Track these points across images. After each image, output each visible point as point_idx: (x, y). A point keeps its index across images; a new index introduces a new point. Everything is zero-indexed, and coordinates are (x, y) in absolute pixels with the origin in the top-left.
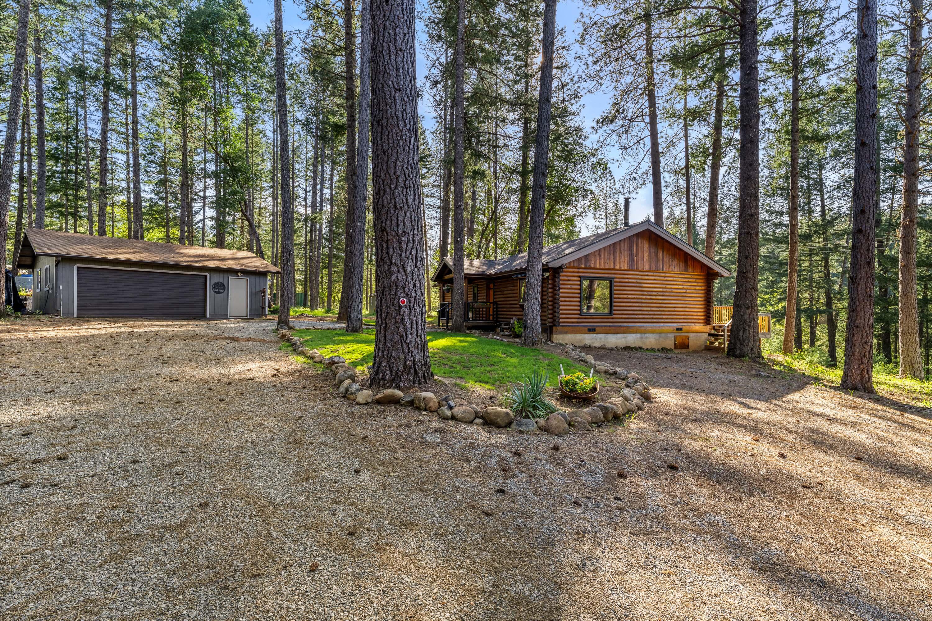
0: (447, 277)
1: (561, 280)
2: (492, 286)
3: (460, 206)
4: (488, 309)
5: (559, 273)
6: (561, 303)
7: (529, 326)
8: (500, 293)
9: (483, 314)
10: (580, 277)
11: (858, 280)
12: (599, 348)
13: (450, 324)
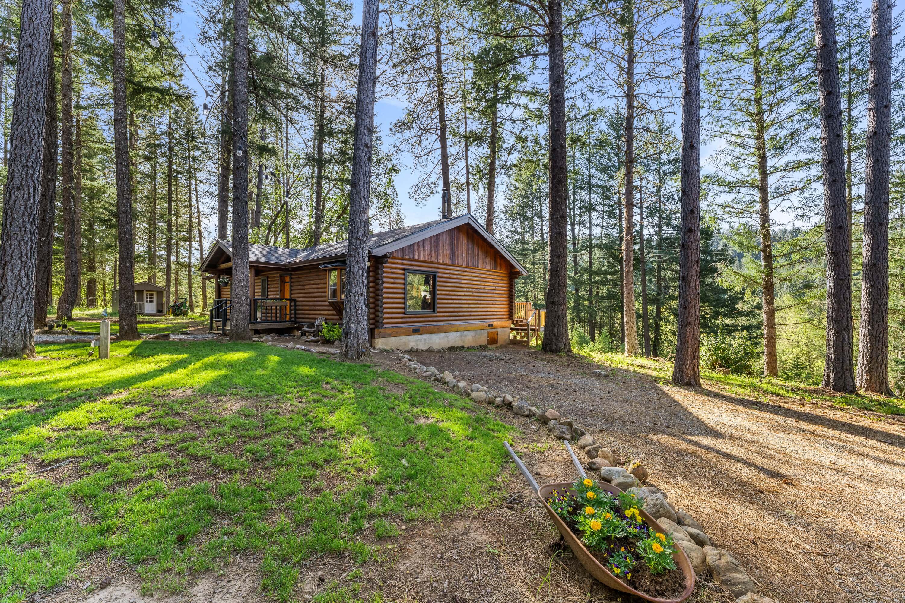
0: (223, 266)
1: (384, 272)
2: (288, 279)
3: (242, 167)
4: (284, 307)
5: (382, 263)
6: (385, 300)
7: (353, 331)
8: (299, 287)
9: (276, 313)
10: (404, 269)
11: (689, 278)
12: (427, 351)
13: (228, 327)
